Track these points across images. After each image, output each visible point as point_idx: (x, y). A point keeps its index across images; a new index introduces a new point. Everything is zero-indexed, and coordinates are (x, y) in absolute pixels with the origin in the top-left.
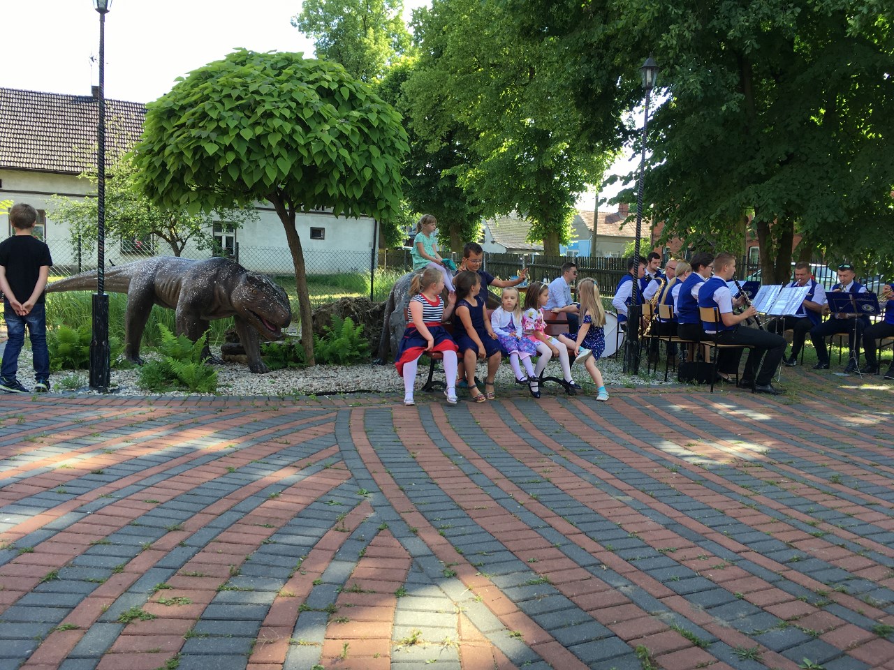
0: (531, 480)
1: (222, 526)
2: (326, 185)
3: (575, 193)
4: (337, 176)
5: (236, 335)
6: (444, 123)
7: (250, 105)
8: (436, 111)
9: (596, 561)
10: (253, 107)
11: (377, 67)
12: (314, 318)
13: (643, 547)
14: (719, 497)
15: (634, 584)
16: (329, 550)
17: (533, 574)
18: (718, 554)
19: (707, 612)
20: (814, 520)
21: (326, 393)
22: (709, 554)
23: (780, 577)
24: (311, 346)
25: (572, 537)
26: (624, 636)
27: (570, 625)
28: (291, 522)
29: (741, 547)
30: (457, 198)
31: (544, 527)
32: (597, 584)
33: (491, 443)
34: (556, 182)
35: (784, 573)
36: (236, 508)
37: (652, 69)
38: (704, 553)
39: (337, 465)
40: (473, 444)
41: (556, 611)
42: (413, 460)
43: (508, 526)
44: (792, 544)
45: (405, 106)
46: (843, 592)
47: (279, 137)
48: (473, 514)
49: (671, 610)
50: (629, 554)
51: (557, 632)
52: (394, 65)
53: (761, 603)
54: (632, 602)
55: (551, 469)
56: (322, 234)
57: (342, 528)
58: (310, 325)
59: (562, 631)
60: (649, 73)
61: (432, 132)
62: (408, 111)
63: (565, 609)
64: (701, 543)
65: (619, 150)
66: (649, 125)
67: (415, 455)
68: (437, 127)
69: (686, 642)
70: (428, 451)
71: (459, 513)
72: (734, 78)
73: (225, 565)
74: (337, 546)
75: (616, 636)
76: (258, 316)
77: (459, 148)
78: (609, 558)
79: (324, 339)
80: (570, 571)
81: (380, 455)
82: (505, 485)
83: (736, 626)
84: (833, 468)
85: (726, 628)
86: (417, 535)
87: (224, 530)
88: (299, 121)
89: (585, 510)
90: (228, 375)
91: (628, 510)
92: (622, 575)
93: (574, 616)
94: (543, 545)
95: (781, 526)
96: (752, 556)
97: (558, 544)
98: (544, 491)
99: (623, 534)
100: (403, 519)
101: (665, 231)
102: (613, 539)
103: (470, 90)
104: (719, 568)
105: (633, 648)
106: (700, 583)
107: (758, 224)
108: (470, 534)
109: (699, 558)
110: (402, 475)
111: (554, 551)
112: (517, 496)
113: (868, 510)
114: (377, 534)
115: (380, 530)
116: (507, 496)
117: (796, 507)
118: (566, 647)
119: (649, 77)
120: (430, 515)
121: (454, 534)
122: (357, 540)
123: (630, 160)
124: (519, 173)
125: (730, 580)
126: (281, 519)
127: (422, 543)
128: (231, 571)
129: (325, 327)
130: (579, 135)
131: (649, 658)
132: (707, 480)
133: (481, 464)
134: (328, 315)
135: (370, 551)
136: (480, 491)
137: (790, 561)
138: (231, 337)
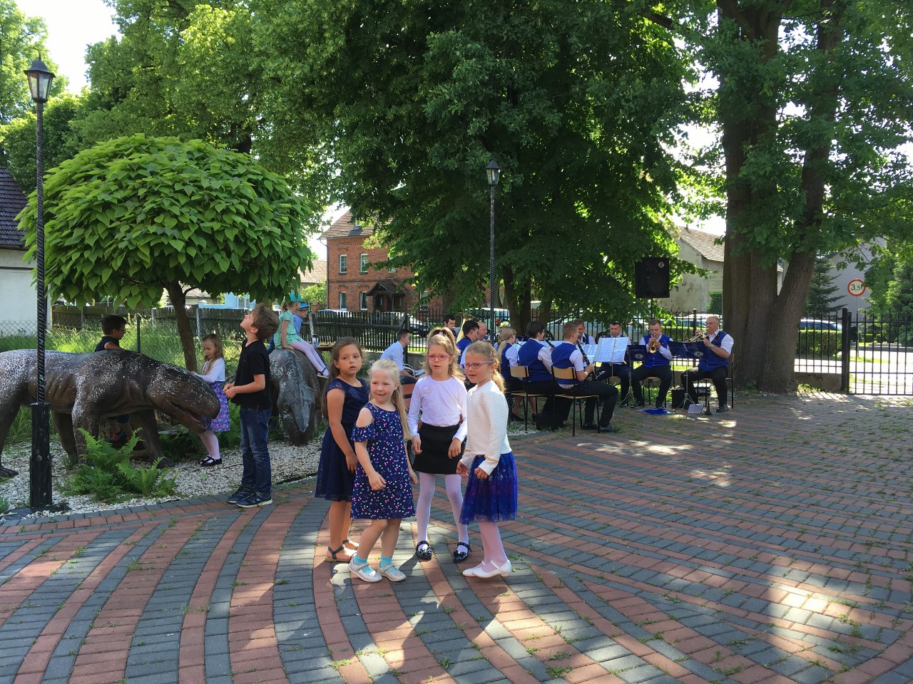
2: (260, 275)
47: (236, 232)
76: (185, 410)
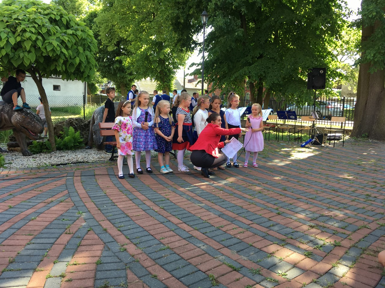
0: (160, 200)
1: (5, 237)
2: (56, 65)
3: (175, 70)
4: (62, 61)
5: (15, 138)
6: (115, 37)
7: (13, 25)
8: (111, 32)
9: (191, 236)
10: (15, 26)
11: (82, 11)
12: (55, 128)
13: (210, 226)
14: (240, 201)
15: (207, 244)
16: (62, 244)
17: (162, 245)
18: (241, 226)
19: (238, 254)
20: (277, 207)
21: (62, 164)
22: (237, 227)
23: (266, 234)
24: (54, 142)
25: (179, 225)
26: (204, 270)
27: (179, 268)
28: (42, 232)
29: (250, 222)
30: (123, 72)
31: (167, 222)
32: (191, 246)
33: (141, 184)
34: (167, 65)
35: (268, 232)
36: (13, 227)
37: (206, 15)
38: (235, 226)
39: (67, 200)
40: (133, 184)
41: (173, 262)
42: (105, 194)
43: (151, 223)
44: (270, 219)
45: (97, 29)
46: (292, 238)
48: (134, 219)
49: (223, 255)
50: (204, 231)
51: (174, 273)
52: (90, 10)
53: (260, 247)
54: (206, 253)
55: (169, 194)
56: (59, 88)
57: (68, 232)
58: (53, 132)
59: (175, 271)
60: (204, 18)
61: (110, 41)
62: (98, 31)
63: (177, 260)
64: (234, 222)
65: (193, 51)
66: (205, 41)
67: (106, 192)
68: (112, 39)
69: (230, 269)
70: (112, 190)
71: (127, 219)
72: (239, 22)
73: (7, 258)
74: (66, 242)
75: (200, 270)
76: (26, 129)
77: (123, 49)
78: (196, 233)
79: (60, 138)
80: (179, 242)
81: (89, 194)
82: (148, 203)
83: (250, 259)
84: (283, 184)
85: (246, 260)
86: (107, 232)
87: (6, 239)
88: (39, 34)
89: (184, 211)
90: (10, 158)
91: (203, 210)
92: (201, 241)
93: (181, 263)
94: (166, 230)
95: (265, 211)
96: (255, 226)
97: (173, 229)
98: (166, 205)
99: (201, 221)
100: (100, 225)
101: (213, 86)
102: (197, 224)
103: (126, 23)
104: (242, 233)
105: (208, 275)
106: (235, 241)
107: (250, 83)
108: (132, 229)
109: (233, 229)
110: (99, 203)
111: (171, 233)
112: (154, 208)
113: (298, 201)
114: (87, 233)
115: (89, 231)
116: (149, 208)
117: (270, 202)
118: (178, 279)
119: (204, 19)
120: (113, 221)
121: (125, 229)
122: (77, 237)
123: (198, 56)
124: (150, 61)
125: (246, 238)
126: (37, 230)
127: (109, 235)
128: (9, 260)
129: (61, 132)
130: (176, 45)
131: (215, 279)
132: (235, 193)
133: (137, 194)
134: (62, 127)
135: (84, 242)
136: (137, 207)
137: (270, 227)
138: (12, 139)
